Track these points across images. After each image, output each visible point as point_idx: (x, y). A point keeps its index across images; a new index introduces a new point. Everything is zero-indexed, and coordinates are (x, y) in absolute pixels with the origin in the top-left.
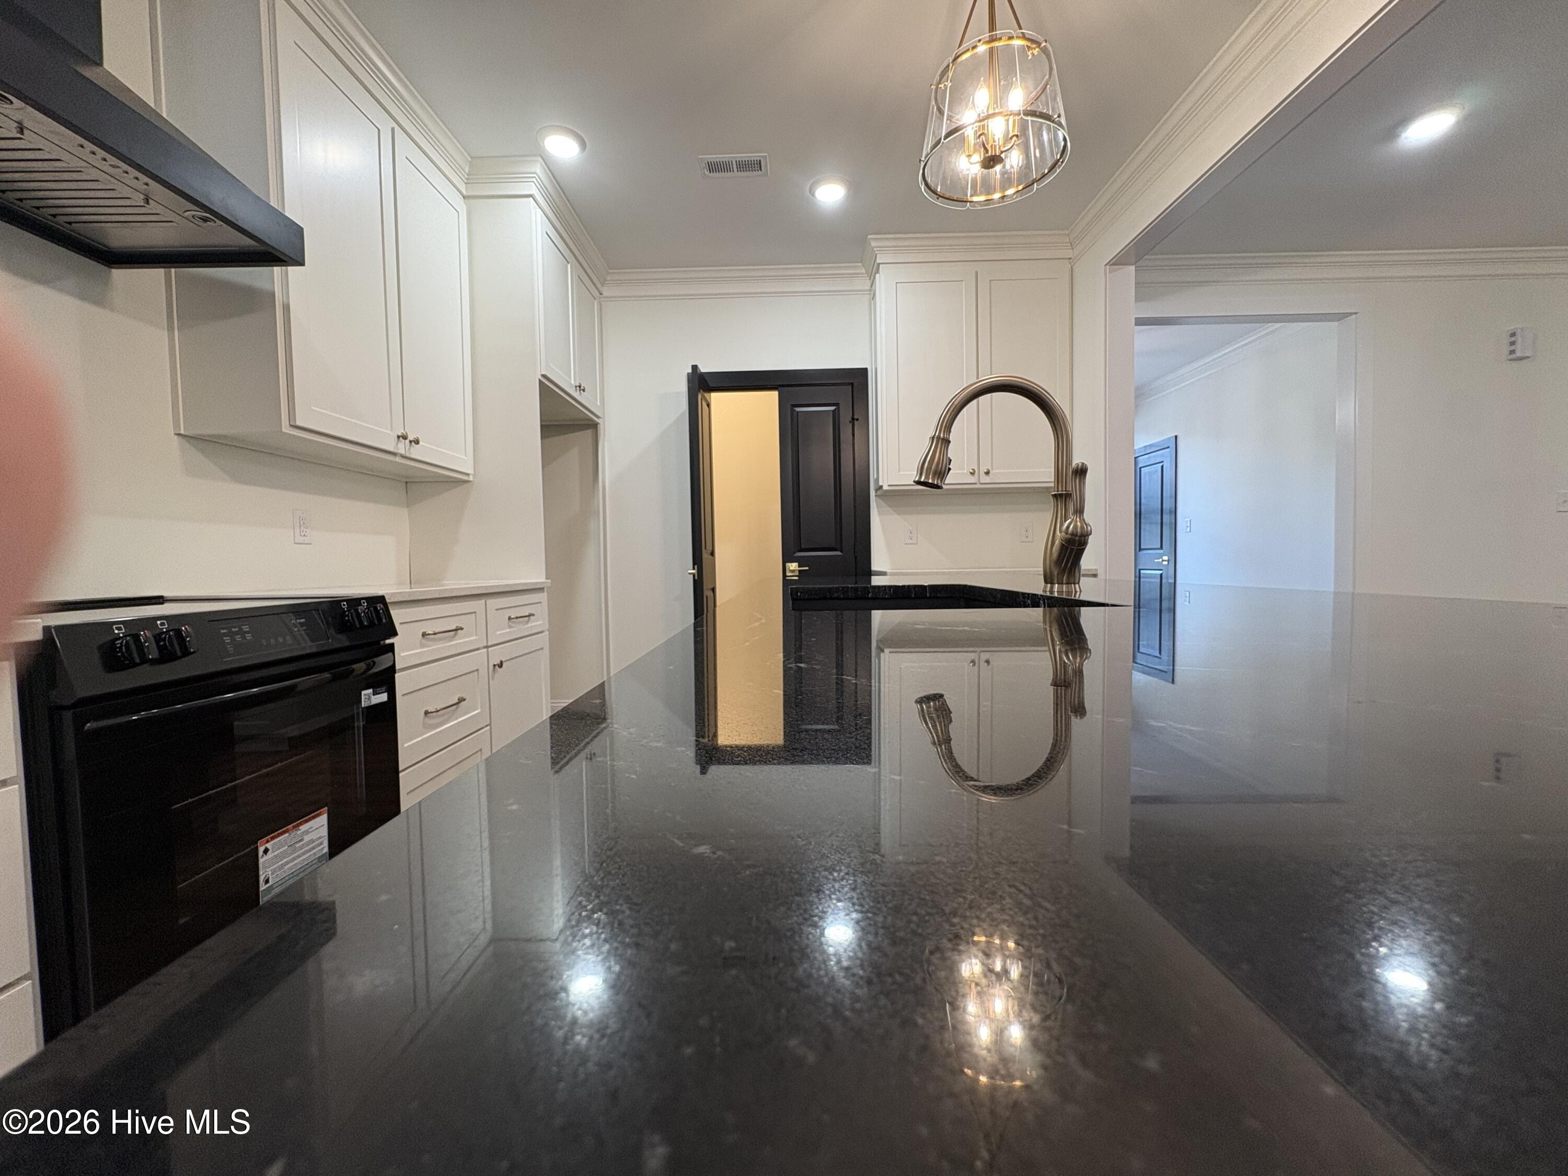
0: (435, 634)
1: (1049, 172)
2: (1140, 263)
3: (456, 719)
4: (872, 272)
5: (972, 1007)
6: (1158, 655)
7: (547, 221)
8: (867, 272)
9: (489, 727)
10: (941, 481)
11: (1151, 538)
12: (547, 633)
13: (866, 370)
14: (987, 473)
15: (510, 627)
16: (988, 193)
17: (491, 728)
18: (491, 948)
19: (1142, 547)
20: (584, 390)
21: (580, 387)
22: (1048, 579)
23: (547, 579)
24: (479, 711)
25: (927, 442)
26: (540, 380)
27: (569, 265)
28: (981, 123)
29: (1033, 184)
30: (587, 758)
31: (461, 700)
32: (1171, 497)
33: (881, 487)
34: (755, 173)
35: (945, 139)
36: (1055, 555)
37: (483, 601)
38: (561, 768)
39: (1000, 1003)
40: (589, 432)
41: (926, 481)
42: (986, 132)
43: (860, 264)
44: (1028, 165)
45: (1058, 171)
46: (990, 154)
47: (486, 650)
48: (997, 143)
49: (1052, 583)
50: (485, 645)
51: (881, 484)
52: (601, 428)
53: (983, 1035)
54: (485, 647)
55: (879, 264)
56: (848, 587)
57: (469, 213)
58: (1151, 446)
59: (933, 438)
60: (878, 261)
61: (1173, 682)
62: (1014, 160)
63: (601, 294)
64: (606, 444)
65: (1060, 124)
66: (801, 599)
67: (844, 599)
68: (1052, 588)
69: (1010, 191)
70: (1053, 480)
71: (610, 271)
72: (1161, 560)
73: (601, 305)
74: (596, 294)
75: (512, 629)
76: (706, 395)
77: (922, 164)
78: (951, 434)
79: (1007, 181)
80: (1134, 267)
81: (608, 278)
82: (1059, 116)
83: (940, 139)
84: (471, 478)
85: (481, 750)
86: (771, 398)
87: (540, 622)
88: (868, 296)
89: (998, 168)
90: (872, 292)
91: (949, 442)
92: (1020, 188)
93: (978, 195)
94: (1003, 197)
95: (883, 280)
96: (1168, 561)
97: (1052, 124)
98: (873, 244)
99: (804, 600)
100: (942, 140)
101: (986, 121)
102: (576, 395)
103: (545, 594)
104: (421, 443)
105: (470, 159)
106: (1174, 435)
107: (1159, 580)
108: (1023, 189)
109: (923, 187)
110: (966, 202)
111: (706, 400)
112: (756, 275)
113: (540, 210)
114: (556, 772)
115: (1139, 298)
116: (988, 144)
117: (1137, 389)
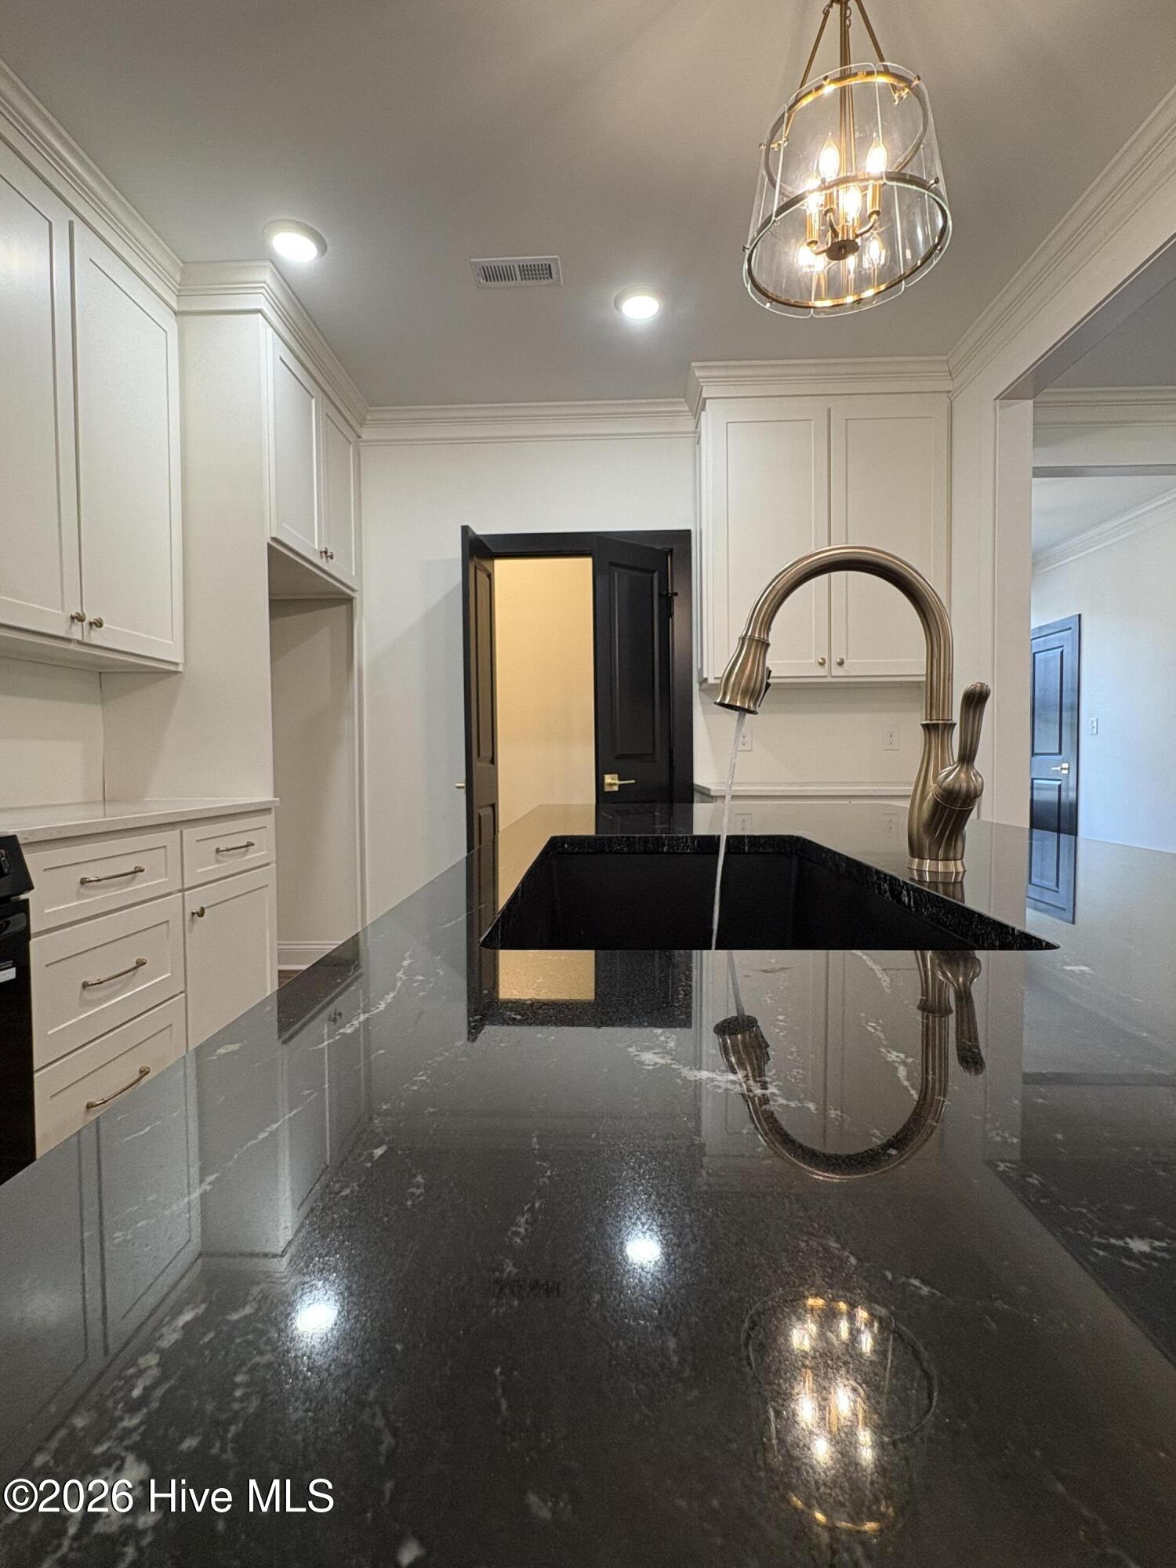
0: (99, 880)
1: (922, 264)
2: (1038, 398)
3: (134, 988)
4: (698, 407)
5: (805, 1409)
6: (1056, 889)
7: (280, 341)
8: (691, 410)
9: (183, 995)
10: (755, 704)
11: (1047, 741)
12: (274, 865)
13: (688, 532)
14: (841, 663)
15: (218, 862)
16: (837, 297)
17: (186, 995)
18: (197, 1268)
19: (1036, 751)
20: (332, 557)
21: (326, 552)
22: (915, 850)
23: (275, 797)
24: (169, 974)
25: (734, 645)
26: (268, 544)
27: (313, 400)
28: (828, 192)
29: (900, 281)
30: (330, 1020)
31: (141, 964)
32: (1072, 689)
33: (706, 679)
34: (545, 282)
35: (776, 217)
36: (926, 814)
37: (177, 832)
38: (291, 1037)
39: (845, 1400)
40: (343, 608)
41: (732, 703)
42: (835, 207)
43: (683, 400)
44: (893, 257)
45: (935, 263)
46: (840, 239)
47: (180, 894)
48: (850, 224)
49: (922, 858)
50: (180, 887)
51: (705, 676)
52: (357, 603)
53: (822, 1451)
54: (180, 891)
55: (705, 399)
56: (634, 838)
57: (181, 334)
58: (1047, 626)
59: (743, 639)
60: (704, 395)
61: (1073, 922)
62: (874, 253)
63: (360, 437)
64: (364, 624)
65: (937, 193)
66: (568, 853)
67: (629, 853)
68: (920, 865)
69: (869, 293)
70: (925, 673)
71: (370, 408)
72: (1059, 768)
73: (359, 454)
74: (352, 437)
75: (221, 865)
76: (486, 564)
77: (748, 252)
78: (770, 633)
79: (863, 280)
80: (1032, 401)
81: (369, 417)
82: (937, 181)
83: (771, 215)
84: (180, 668)
85: (170, 1025)
86: (583, 566)
87: (264, 851)
88: (692, 439)
89: (851, 261)
90: (697, 435)
91: (768, 645)
92: (883, 287)
93: (822, 299)
94: (859, 301)
95: (710, 420)
96: (1069, 769)
97: (926, 192)
98: (698, 374)
99: (573, 853)
100: (773, 218)
101: (835, 188)
102: (321, 563)
103: (273, 815)
104: (105, 625)
105: (181, 265)
106: (1078, 613)
107: (1057, 793)
108: (887, 289)
109: (749, 286)
110: (810, 307)
111: (485, 570)
112: (552, 413)
113: (271, 329)
114: (284, 1043)
115: (1037, 442)
116: (838, 224)
117: (1035, 555)
